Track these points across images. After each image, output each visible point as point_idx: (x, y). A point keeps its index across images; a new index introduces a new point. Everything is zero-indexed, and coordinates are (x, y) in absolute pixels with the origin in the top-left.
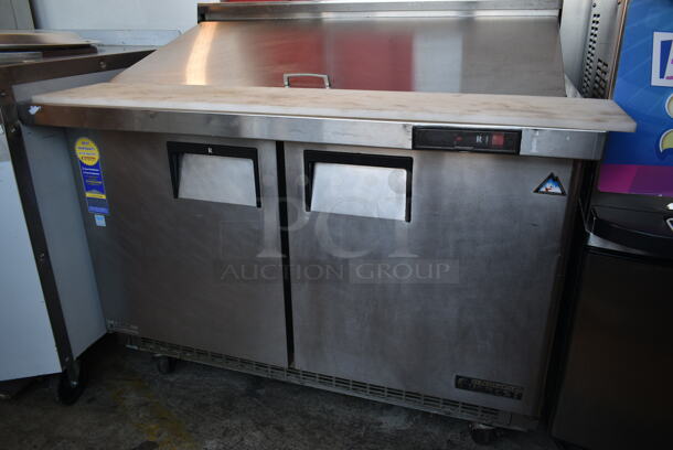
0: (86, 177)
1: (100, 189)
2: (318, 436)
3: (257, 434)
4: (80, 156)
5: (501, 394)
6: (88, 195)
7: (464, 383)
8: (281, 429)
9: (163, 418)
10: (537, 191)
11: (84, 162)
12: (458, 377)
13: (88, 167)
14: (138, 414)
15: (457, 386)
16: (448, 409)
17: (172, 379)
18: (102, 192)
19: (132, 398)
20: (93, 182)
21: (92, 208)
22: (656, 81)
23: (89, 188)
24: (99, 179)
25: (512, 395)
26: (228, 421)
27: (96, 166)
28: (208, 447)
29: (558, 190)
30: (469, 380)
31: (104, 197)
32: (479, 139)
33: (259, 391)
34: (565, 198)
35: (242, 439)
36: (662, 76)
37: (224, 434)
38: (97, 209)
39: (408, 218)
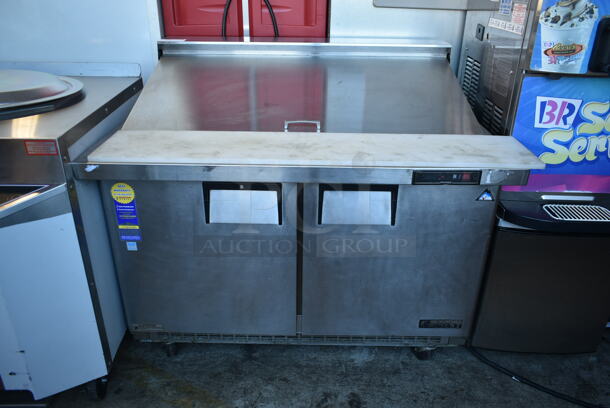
0: (119, 213)
1: (133, 222)
2: (314, 379)
3: (269, 387)
4: (114, 197)
5: (449, 326)
6: (121, 227)
7: (425, 324)
8: (285, 380)
9: (191, 392)
10: (478, 199)
11: (119, 201)
12: (421, 321)
13: (123, 205)
14: (166, 394)
15: (420, 326)
16: (406, 342)
17: (178, 360)
18: (137, 224)
19: (154, 382)
20: (126, 217)
21: (123, 237)
22: (537, 125)
23: (123, 222)
24: (134, 213)
25: (455, 326)
26: (242, 383)
27: (131, 204)
28: (237, 405)
29: (490, 198)
30: (428, 321)
31: (137, 227)
32: (455, 176)
33: (254, 355)
34: (494, 203)
35: (260, 394)
36: (540, 122)
37: (245, 393)
38: (128, 237)
39: (393, 223)
